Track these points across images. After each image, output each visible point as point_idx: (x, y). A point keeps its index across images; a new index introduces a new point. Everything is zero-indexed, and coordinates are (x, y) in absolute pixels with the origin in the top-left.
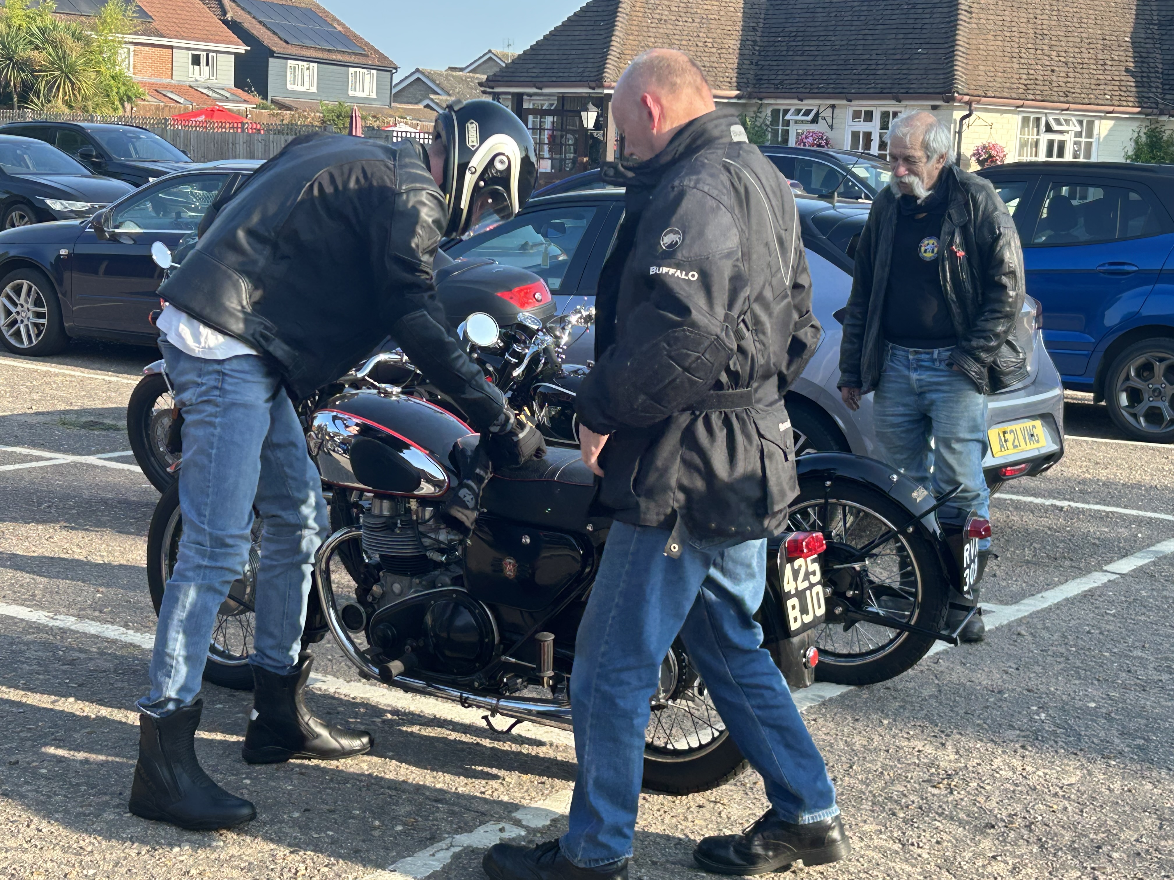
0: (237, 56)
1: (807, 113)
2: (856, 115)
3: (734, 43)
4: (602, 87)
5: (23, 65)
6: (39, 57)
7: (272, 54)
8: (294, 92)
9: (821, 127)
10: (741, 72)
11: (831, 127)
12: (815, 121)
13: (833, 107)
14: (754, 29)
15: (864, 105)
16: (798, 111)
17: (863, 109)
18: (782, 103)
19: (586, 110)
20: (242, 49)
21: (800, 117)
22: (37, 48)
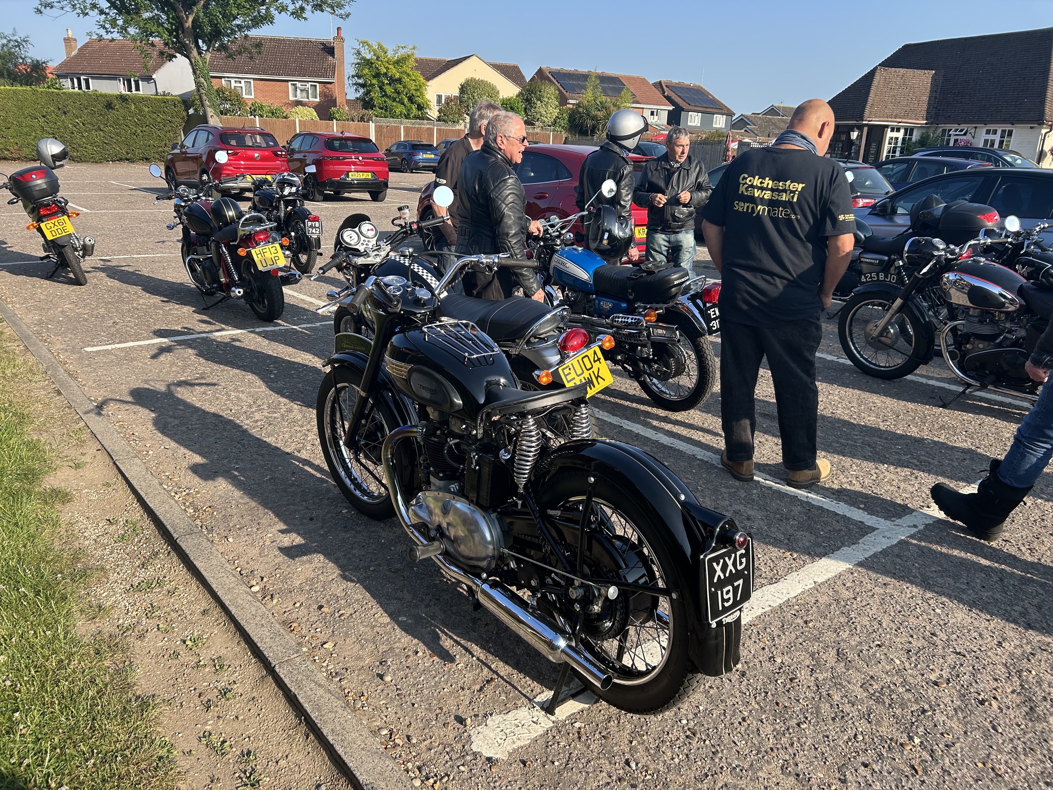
0: (669, 111)
1: (961, 131)
2: (988, 132)
3: (925, 99)
4: (863, 120)
5: (594, 118)
6: (600, 114)
7: (683, 110)
8: (691, 126)
9: (968, 137)
10: (928, 112)
11: (973, 137)
12: (965, 134)
13: (976, 128)
14: (936, 91)
15: (992, 127)
16: (956, 130)
17: (992, 129)
18: (948, 126)
19: (854, 131)
20: (671, 108)
21: (957, 133)
22: (599, 110)
